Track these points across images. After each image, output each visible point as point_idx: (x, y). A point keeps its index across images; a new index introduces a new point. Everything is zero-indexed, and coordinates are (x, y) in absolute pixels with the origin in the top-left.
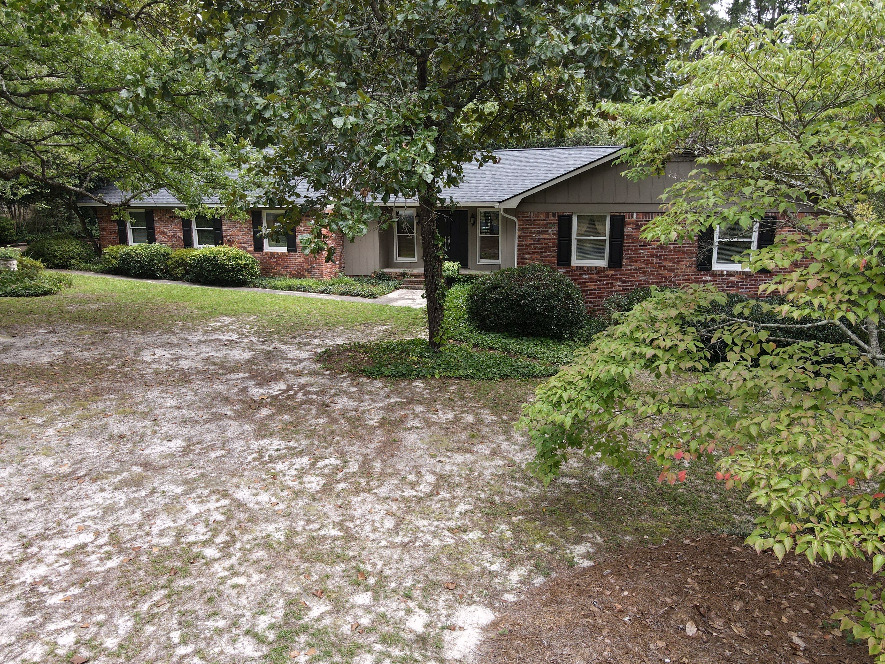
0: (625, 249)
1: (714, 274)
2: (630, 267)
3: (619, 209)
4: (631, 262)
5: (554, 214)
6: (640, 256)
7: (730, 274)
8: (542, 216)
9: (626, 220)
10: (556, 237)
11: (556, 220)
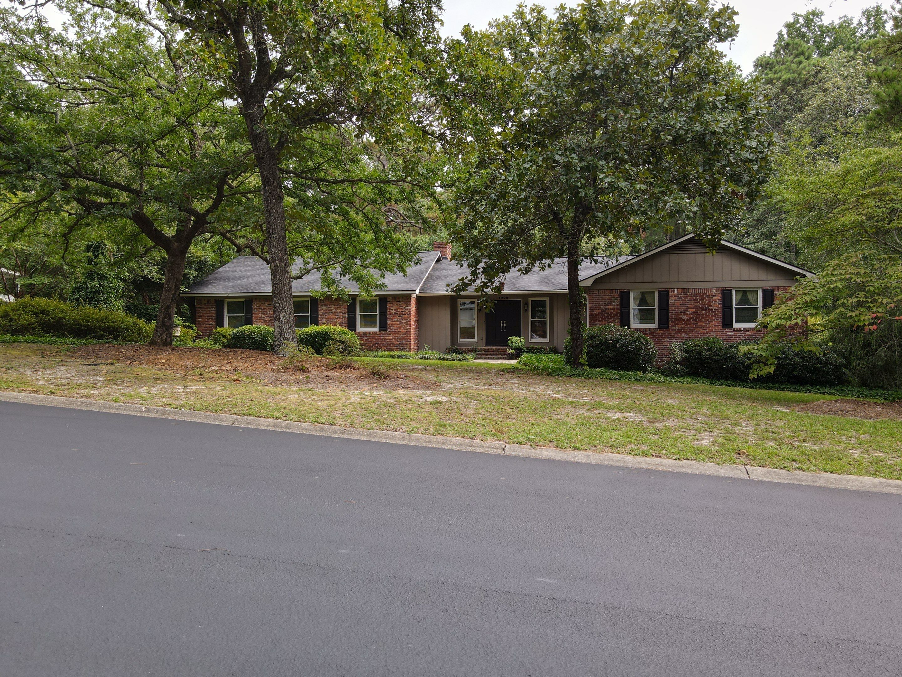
0: (670, 314)
1: (735, 330)
2: (674, 328)
3: (663, 286)
4: (675, 324)
5: (617, 291)
6: (682, 320)
7: (746, 330)
8: (607, 293)
9: (670, 294)
10: (618, 307)
11: (618, 295)
